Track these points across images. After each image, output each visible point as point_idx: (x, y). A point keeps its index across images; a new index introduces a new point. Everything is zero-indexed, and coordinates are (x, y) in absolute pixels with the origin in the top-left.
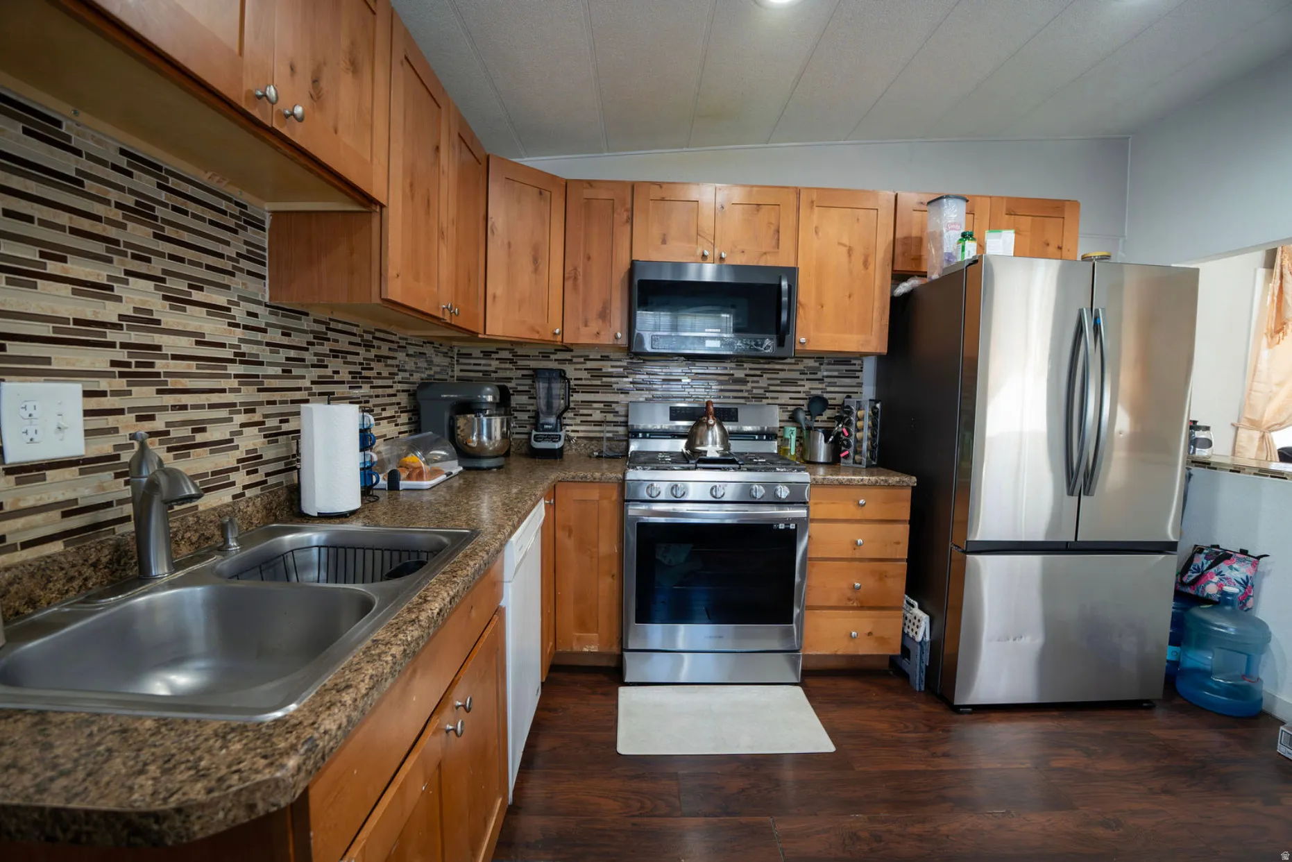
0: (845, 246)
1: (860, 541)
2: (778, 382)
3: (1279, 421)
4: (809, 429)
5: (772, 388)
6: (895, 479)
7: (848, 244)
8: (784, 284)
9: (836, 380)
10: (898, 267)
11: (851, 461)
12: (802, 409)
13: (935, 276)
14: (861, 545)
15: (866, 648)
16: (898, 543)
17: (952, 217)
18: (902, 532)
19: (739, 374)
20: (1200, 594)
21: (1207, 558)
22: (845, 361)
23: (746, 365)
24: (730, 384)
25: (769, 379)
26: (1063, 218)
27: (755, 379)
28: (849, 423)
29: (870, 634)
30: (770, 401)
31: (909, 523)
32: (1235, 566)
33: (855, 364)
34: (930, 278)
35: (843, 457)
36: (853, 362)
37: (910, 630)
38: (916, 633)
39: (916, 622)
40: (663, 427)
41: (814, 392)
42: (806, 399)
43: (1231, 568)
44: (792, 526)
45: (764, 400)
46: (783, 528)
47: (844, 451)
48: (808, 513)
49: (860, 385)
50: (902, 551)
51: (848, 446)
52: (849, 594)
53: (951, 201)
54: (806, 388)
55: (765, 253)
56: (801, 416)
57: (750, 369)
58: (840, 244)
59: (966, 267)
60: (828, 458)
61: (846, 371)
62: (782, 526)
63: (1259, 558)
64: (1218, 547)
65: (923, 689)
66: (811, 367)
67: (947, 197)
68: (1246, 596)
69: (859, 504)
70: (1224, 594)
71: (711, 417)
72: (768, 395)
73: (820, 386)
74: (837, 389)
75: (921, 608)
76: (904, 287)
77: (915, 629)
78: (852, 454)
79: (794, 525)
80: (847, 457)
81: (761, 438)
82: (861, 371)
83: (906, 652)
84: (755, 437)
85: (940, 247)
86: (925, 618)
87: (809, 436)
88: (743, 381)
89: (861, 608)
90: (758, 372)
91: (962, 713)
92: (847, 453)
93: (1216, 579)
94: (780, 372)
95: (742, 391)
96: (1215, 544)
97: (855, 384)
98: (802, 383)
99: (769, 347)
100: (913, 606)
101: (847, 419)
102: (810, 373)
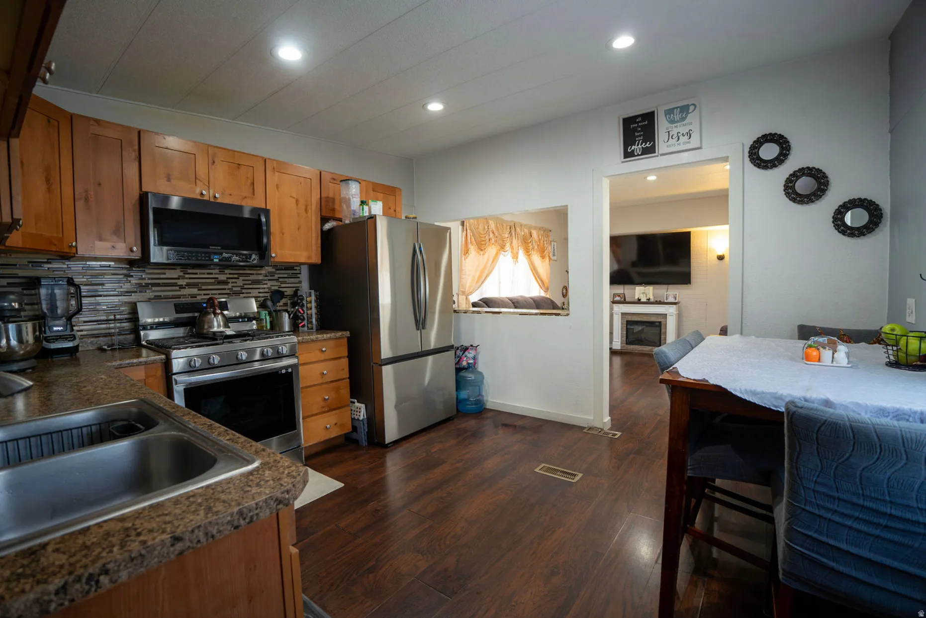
0: (294, 198)
1: (325, 372)
2: (250, 282)
3: (471, 291)
4: (275, 311)
5: (246, 286)
6: (339, 334)
7: (295, 197)
8: (263, 219)
9: (286, 280)
10: (324, 214)
11: (306, 329)
12: (268, 299)
13: (347, 222)
14: (326, 374)
15: (334, 433)
16: (343, 369)
17: (354, 191)
18: (345, 362)
19: (222, 277)
20: (461, 366)
21: (461, 351)
22: (291, 268)
23: (226, 271)
24: (216, 285)
25: (243, 280)
26: (395, 196)
27: (234, 280)
28: (303, 306)
29: (336, 424)
30: (245, 295)
31: (348, 357)
32: (470, 352)
33: (296, 270)
34: (345, 222)
35: (301, 327)
36: (295, 268)
37: (355, 416)
38: (359, 416)
39: (358, 410)
40: (165, 320)
41: (273, 288)
42: (269, 292)
43: (469, 353)
44: (290, 370)
45: (241, 295)
46: (285, 372)
47: (301, 323)
48: (298, 361)
49: (300, 282)
50: (346, 374)
51: (304, 319)
52: (322, 404)
53: (353, 182)
54: (269, 285)
55: (246, 197)
56: (269, 303)
57: (230, 274)
58: (291, 197)
59: (367, 219)
60: (291, 328)
61: (292, 274)
62: (284, 371)
63: (477, 347)
64: (463, 346)
65: (366, 444)
66: (270, 272)
67: (351, 180)
68: (475, 363)
69: (322, 351)
70: (468, 364)
71: (217, 308)
72: (244, 291)
73: (277, 284)
74: (287, 285)
75: (358, 402)
76: (328, 226)
77: (358, 414)
78: (306, 324)
79: (291, 369)
80: (303, 326)
81: (243, 320)
82: (300, 274)
83: (355, 429)
84: (239, 320)
85: (349, 206)
86: (363, 406)
87: (277, 315)
88: (225, 283)
89: (328, 411)
90: (236, 276)
91: (389, 447)
92: (303, 323)
93: (465, 359)
94: (250, 275)
95: (225, 289)
96: (462, 345)
97: (297, 282)
98: (265, 282)
99: (255, 259)
100: (354, 403)
101: (301, 303)
102: (271, 276)
